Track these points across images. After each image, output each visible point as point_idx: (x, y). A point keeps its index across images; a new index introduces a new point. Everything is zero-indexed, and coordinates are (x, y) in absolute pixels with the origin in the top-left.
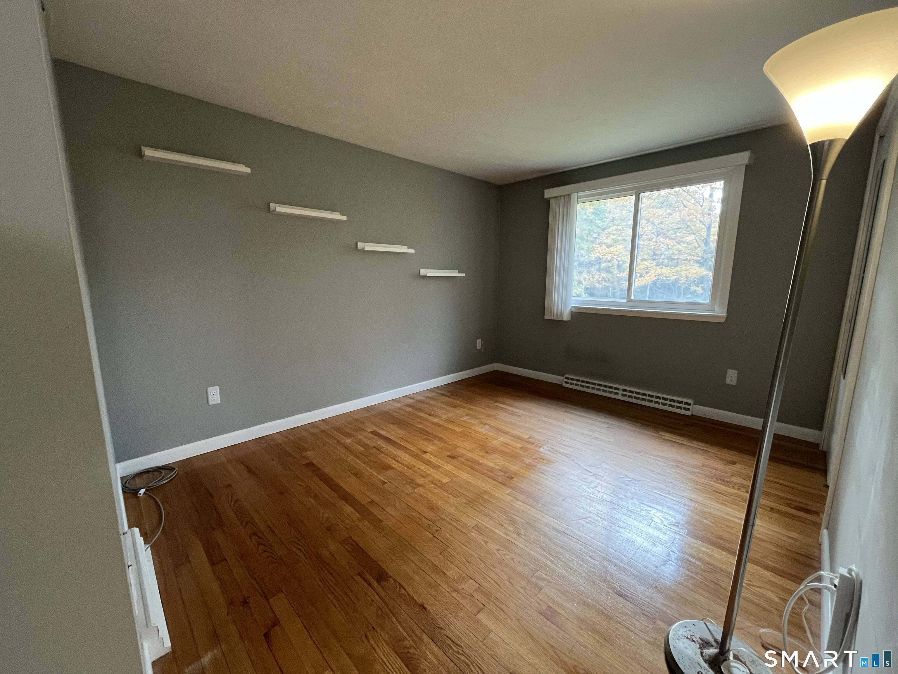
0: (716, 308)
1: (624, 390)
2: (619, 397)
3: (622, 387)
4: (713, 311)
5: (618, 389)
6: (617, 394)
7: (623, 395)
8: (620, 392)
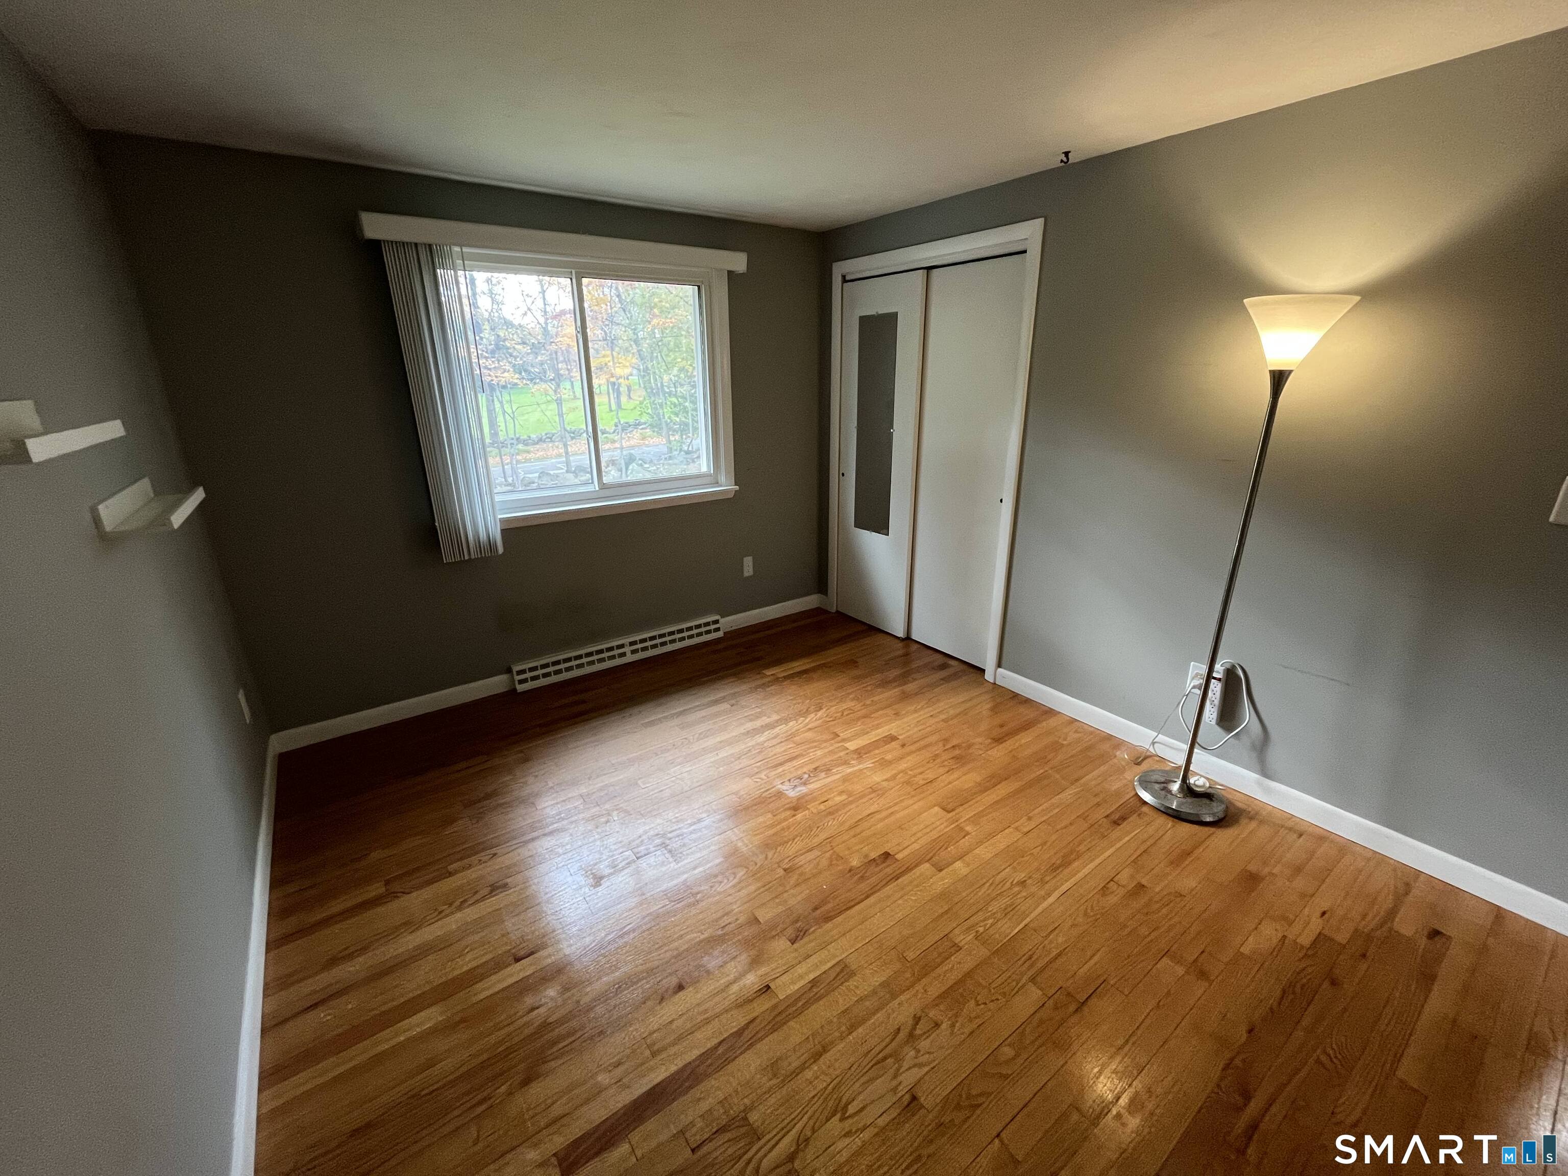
0: (722, 479)
1: (632, 644)
2: (630, 658)
3: (626, 640)
4: (717, 483)
5: (622, 646)
6: (623, 655)
7: (633, 652)
8: (627, 649)
